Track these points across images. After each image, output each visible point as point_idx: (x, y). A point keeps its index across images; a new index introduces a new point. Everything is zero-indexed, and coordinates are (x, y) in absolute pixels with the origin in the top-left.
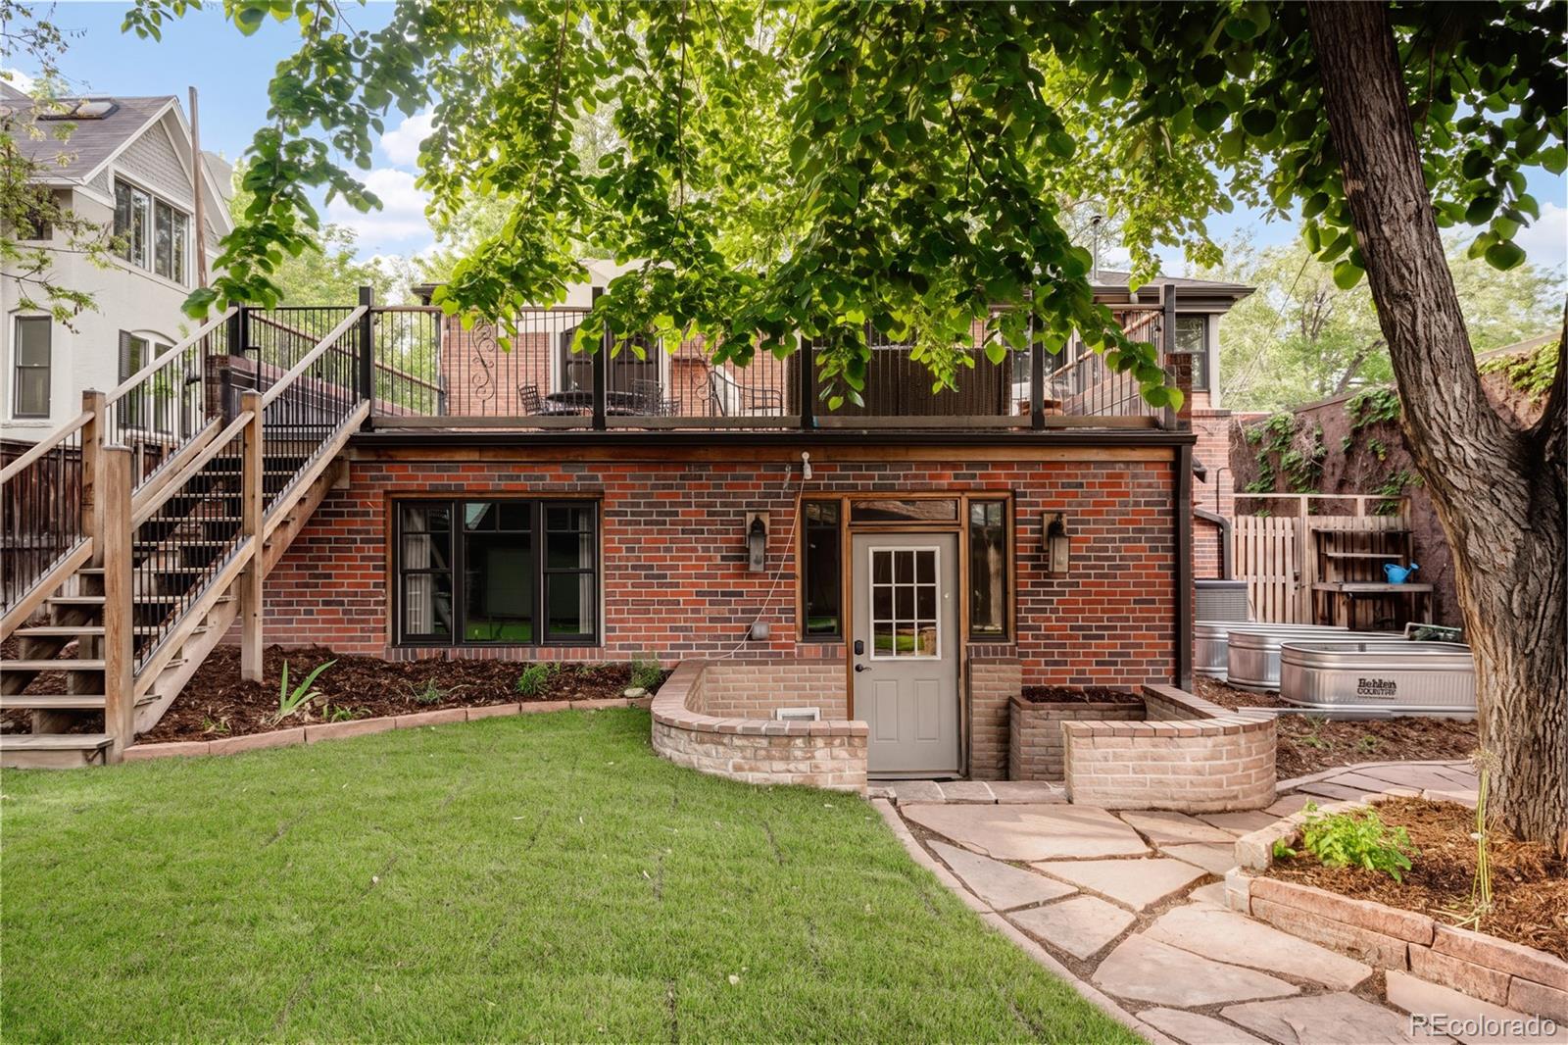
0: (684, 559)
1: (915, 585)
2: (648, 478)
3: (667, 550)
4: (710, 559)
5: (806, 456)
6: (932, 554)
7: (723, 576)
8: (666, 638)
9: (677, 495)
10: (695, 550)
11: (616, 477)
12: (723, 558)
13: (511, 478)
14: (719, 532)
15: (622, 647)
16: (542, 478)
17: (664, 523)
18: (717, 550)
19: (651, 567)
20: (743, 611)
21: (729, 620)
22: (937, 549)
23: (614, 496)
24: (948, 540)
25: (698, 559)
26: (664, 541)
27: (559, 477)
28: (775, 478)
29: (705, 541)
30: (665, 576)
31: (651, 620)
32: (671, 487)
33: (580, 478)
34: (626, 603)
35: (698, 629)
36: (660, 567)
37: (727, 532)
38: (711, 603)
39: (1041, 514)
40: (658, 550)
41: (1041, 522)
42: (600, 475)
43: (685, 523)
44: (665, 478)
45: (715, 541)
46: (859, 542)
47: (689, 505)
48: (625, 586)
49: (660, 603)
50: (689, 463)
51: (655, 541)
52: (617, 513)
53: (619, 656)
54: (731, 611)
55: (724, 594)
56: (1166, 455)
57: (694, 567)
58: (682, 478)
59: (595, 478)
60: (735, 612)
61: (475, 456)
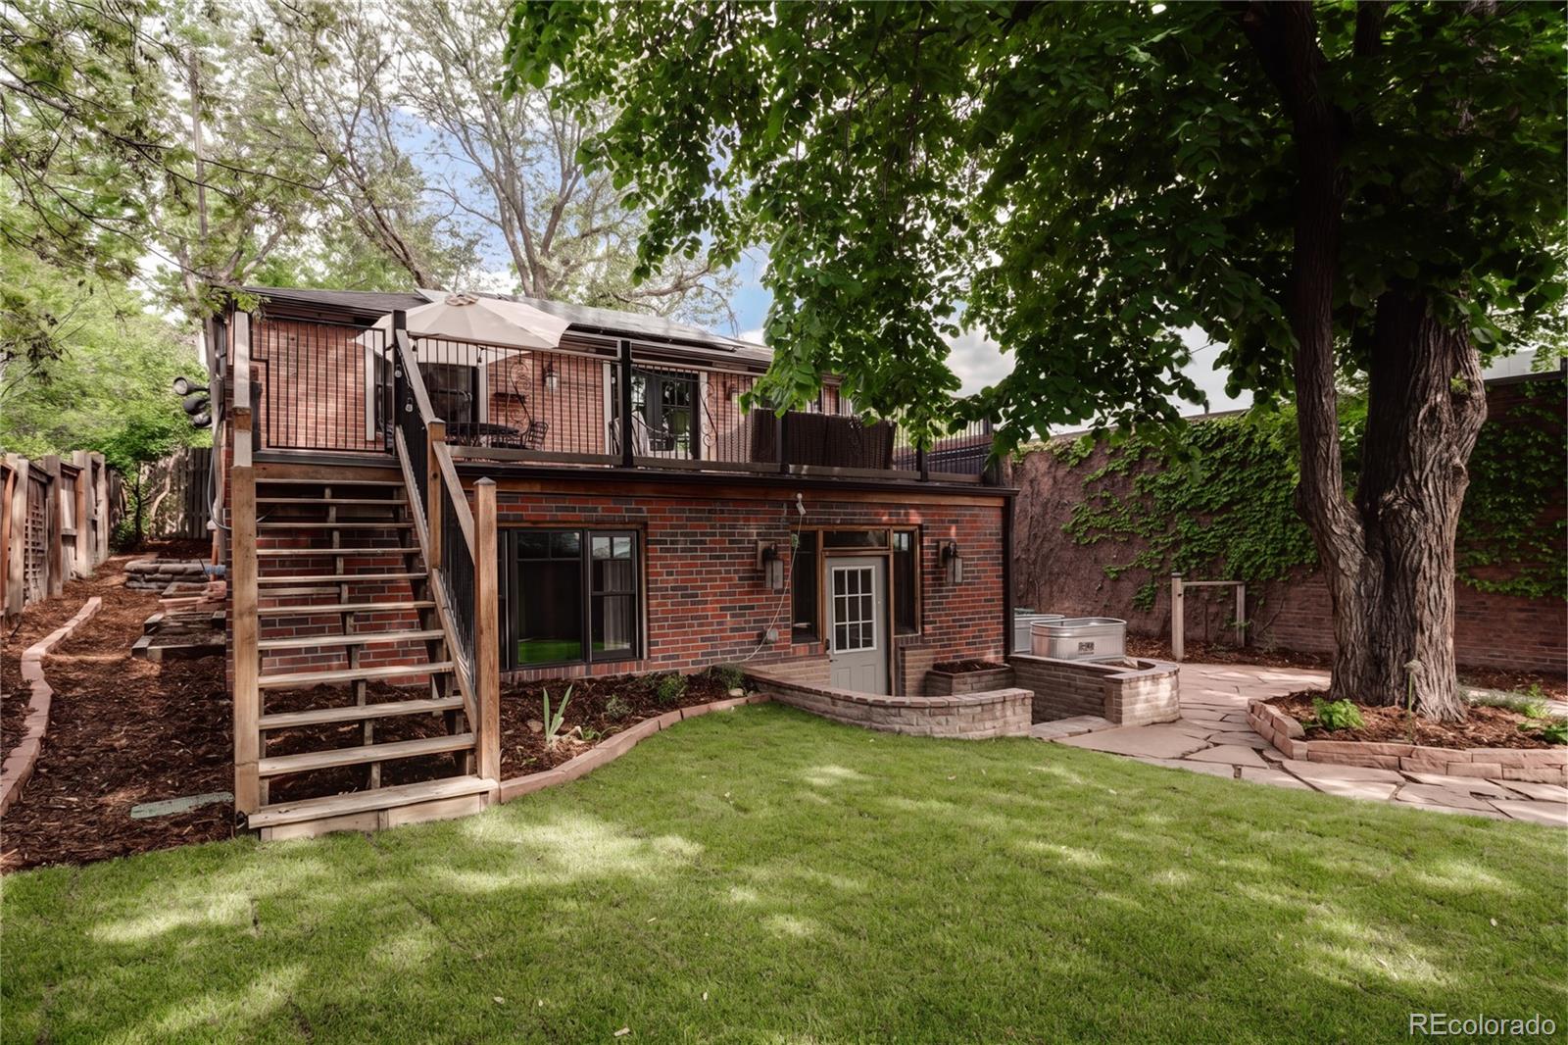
0: (711, 580)
1: (860, 595)
2: (684, 511)
3: (699, 573)
4: (731, 579)
5: (800, 496)
6: (869, 571)
7: (740, 593)
8: (698, 647)
9: (705, 527)
10: (720, 572)
11: (657, 511)
12: (741, 579)
13: (566, 509)
14: (737, 557)
15: (664, 658)
16: (595, 510)
17: (696, 550)
18: (736, 572)
19: (686, 588)
20: (755, 621)
21: (744, 629)
22: (873, 568)
23: (656, 527)
24: (880, 561)
25: (722, 579)
26: (696, 565)
27: (610, 510)
28: (775, 513)
29: (727, 564)
30: (696, 596)
31: (685, 634)
32: (701, 519)
33: (627, 510)
34: (666, 619)
35: (722, 638)
36: (693, 588)
37: (742, 557)
38: (733, 616)
39: (938, 542)
40: (691, 573)
41: (937, 547)
42: (644, 508)
43: (711, 550)
44: (697, 511)
45: (734, 564)
46: (827, 562)
47: (714, 534)
48: (665, 605)
49: (693, 618)
50: (715, 500)
51: (690, 565)
52: (658, 542)
53: (661, 666)
54: (746, 622)
55: (741, 608)
56: (999, 502)
57: (718, 587)
58: (710, 511)
59: (640, 511)
60: (749, 622)
61: (537, 488)
